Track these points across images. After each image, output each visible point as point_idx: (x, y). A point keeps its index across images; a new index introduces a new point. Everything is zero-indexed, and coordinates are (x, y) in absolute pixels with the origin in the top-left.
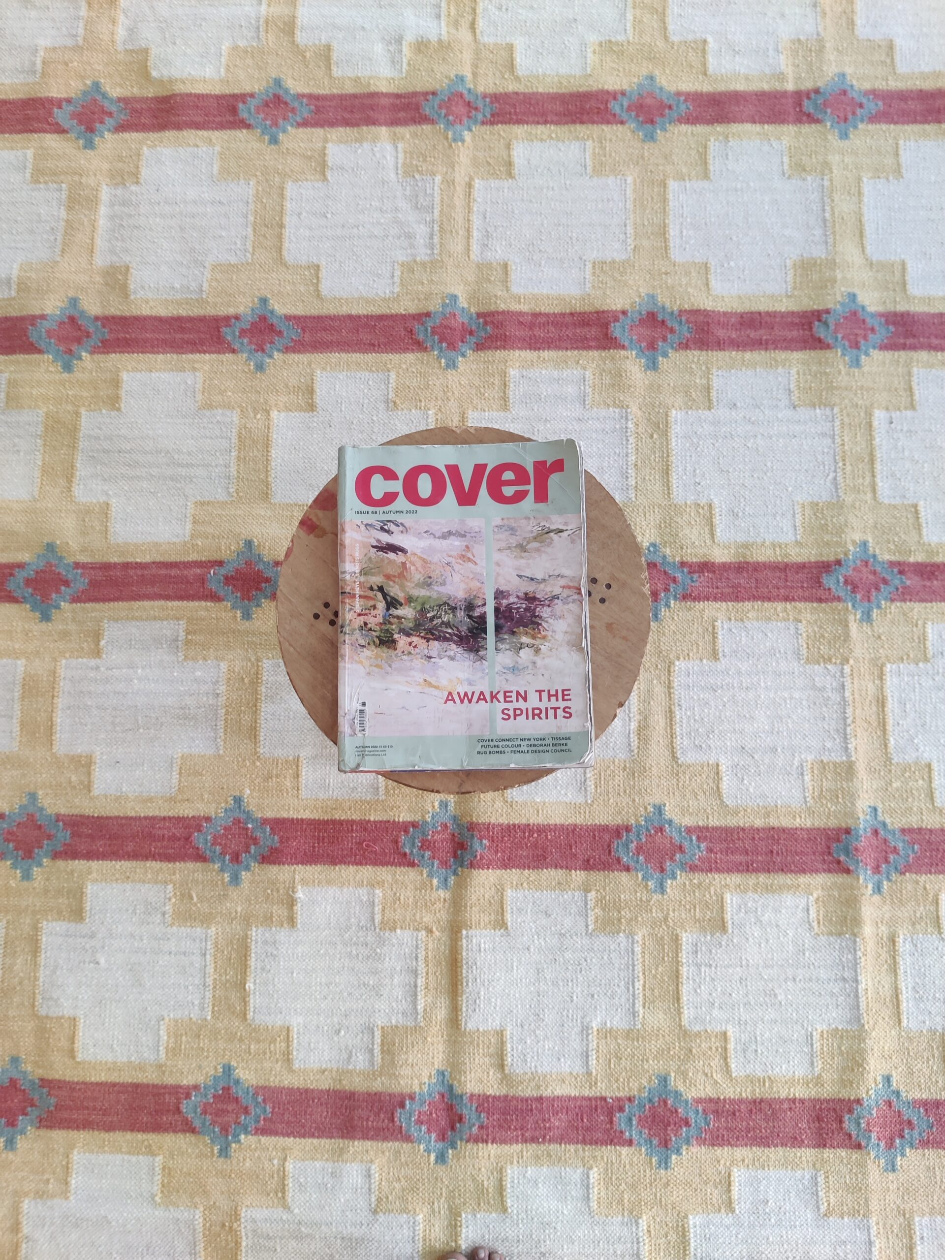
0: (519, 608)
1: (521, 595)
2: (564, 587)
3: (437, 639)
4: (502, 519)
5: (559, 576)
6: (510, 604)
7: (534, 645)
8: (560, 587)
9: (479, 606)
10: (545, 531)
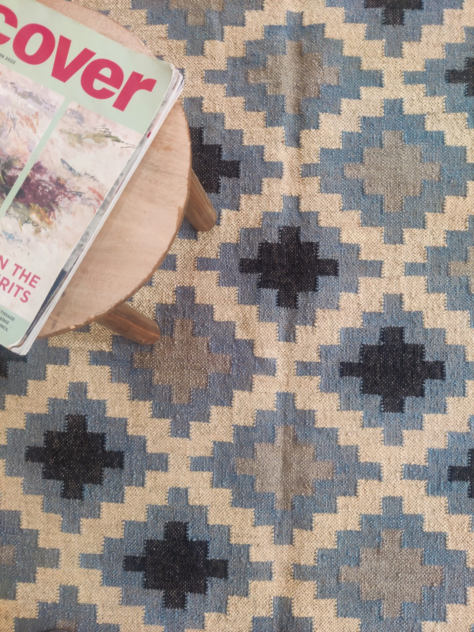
0: (45, 187)
1: (54, 177)
2: (90, 189)
4: (79, 106)
5: (93, 177)
6: (40, 180)
7: (38, 225)
8: (88, 188)
9: (16, 168)
10: (105, 134)
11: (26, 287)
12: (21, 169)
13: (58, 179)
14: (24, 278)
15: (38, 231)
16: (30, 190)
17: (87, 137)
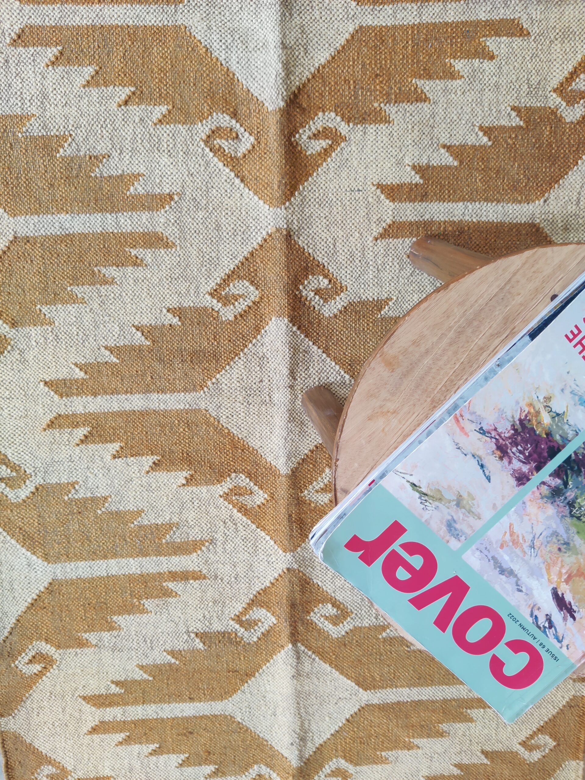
0: (520, 452)
1: (506, 461)
2: (466, 434)
4: (448, 542)
5: (459, 448)
6: (524, 463)
7: (546, 407)
8: (468, 436)
9: (549, 486)
10: (426, 498)
12: (543, 483)
13: (501, 458)
15: (548, 399)
16: (540, 455)
17: (450, 501)
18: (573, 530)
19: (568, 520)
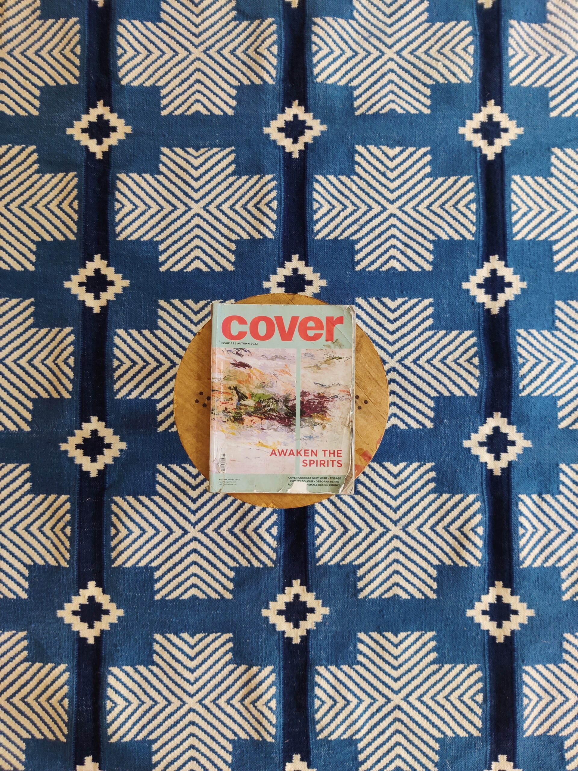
0: (315, 402)
1: (316, 395)
2: (340, 391)
3: (268, 418)
4: (307, 350)
5: (338, 384)
6: (309, 400)
7: (322, 424)
9: (292, 400)
10: (331, 358)
11: (337, 458)
12: (295, 399)
13: (319, 394)
14: (332, 455)
15: (324, 427)
16: (306, 407)
17: (321, 364)
18: (266, 394)
19: (272, 396)
